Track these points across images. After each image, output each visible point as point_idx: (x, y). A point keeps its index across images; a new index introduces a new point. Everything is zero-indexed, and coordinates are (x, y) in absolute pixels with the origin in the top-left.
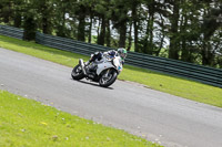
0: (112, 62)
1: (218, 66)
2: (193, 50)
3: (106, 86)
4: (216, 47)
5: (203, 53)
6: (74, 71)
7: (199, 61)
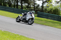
0: (32, 16)
1: (13, 7)
2: (6, 3)
3: (30, 24)
4: (12, 2)
5: (9, 4)
6: (17, 19)
7: (8, 6)
